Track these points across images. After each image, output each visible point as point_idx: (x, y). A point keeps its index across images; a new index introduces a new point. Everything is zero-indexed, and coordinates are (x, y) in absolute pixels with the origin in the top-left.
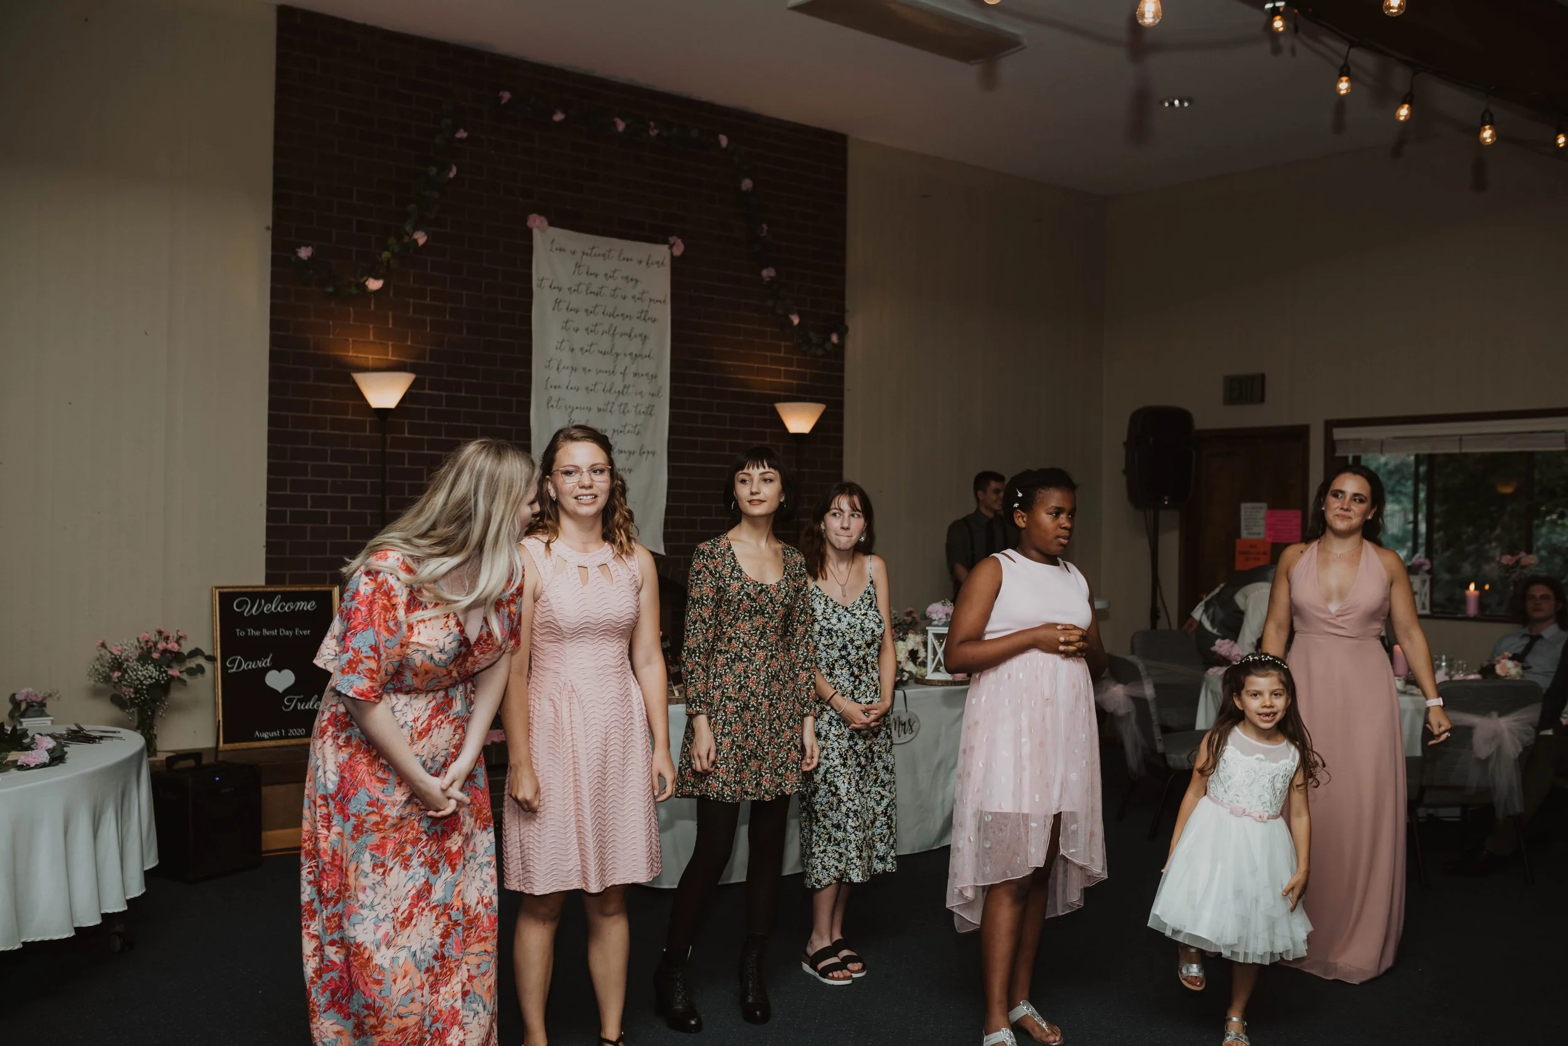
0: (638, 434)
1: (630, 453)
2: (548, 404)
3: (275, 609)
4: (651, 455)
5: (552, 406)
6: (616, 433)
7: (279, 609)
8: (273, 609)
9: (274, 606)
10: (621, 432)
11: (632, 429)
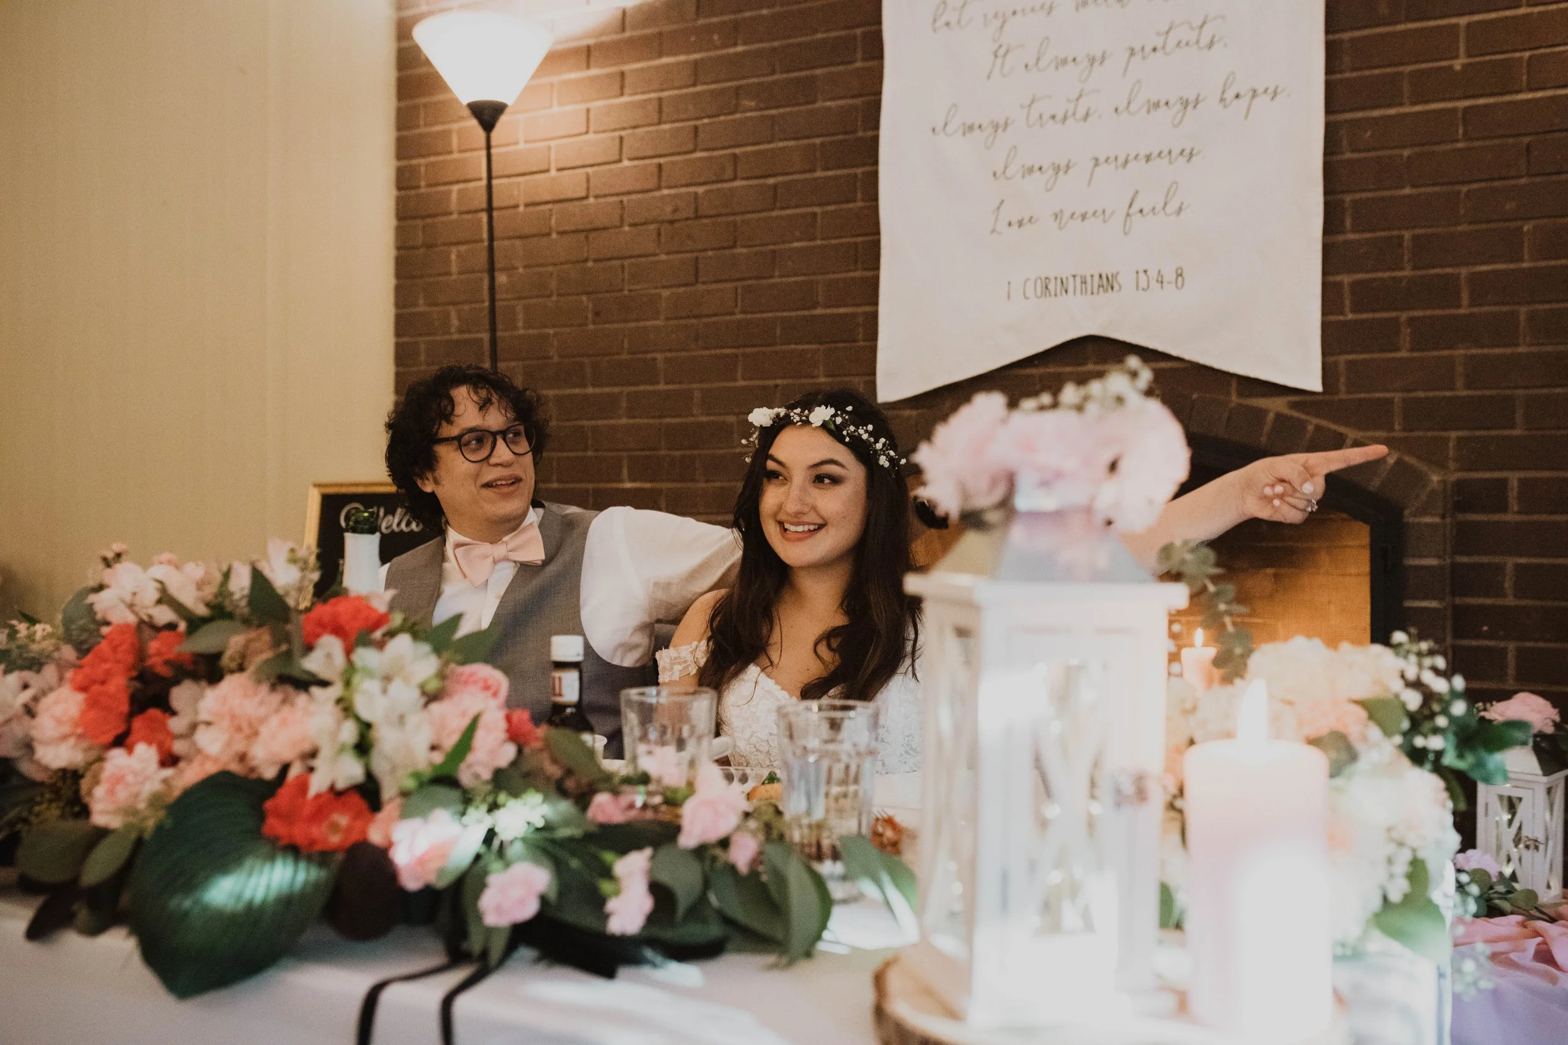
0: (1211, 45)
1: (1185, 104)
2: (935, 21)
3: (399, 524)
4: (1263, 100)
5: (948, 24)
6: (1137, 58)
7: (403, 526)
8: (395, 526)
9: (396, 520)
10: (1154, 50)
11: (1193, 36)
